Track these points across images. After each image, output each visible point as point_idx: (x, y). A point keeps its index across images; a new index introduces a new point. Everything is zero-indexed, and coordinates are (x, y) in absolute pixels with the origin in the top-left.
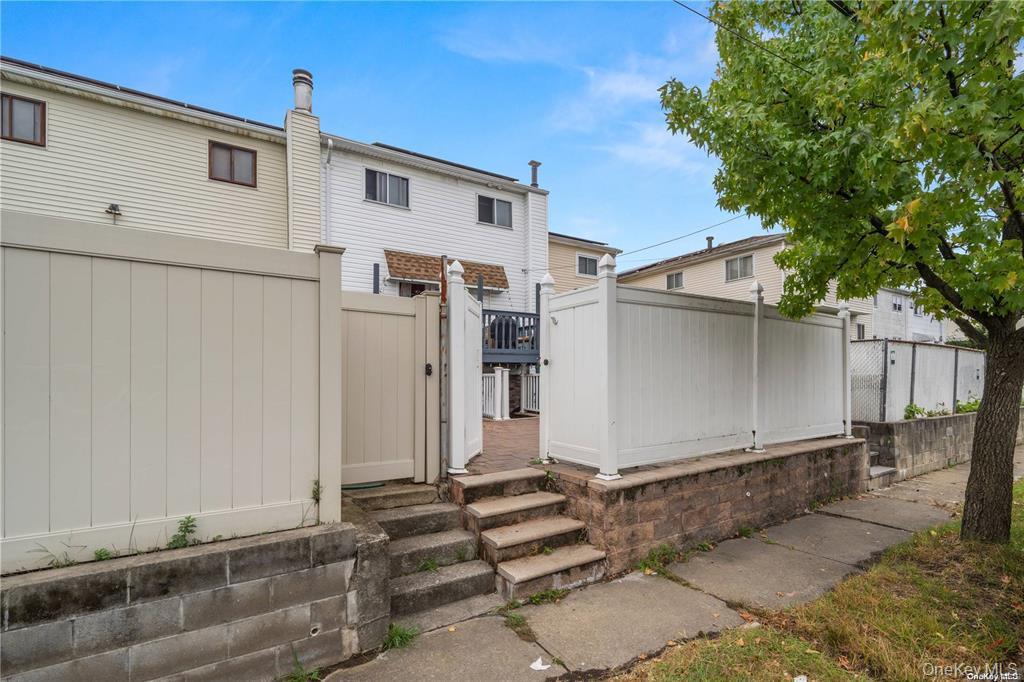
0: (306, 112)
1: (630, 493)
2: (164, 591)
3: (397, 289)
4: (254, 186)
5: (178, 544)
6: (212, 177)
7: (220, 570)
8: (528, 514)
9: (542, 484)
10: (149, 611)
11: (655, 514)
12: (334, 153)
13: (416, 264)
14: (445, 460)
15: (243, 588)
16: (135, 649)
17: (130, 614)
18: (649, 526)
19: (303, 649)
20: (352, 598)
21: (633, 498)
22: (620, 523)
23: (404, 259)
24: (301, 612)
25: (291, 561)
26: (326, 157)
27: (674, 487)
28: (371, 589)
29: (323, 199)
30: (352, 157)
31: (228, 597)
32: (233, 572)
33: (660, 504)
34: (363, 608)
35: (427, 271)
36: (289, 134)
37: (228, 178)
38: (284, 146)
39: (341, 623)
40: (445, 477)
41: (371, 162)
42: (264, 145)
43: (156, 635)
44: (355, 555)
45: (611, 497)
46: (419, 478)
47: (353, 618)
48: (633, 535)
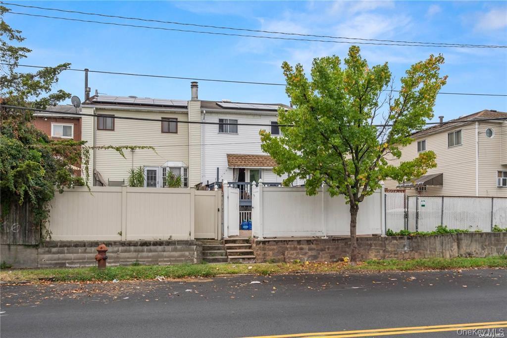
0: (196, 99)
1: (264, 242)
2: (168, 245)
3: (232, 171)
4: (176, 133)
5: (170, 239)
6: (163, 132)
7: (175, 244)
8: (240, 247)
9: (247, 241)
10: (167, 248)
11: (273, 250)
12: (206, 114)
13: (240, 160)
14: (223, 234)
15: (179, 247)
16: (165, 253)
17: (164, 247)
18: (271, 253)
19: (187, 260)
20: (195, 253)
21: (265, 244)
22: (260, 250)
23: (235, 158)
24: (187, 253)
25: (186, 244)
26: (203, 117)
27: (280, 243)
28: (199, 252)
29: (202, 139)
30: (213, 115)
31: (176, 248)
32: (178, 244)
33: (275, 247)
34: (197, 255)
35: (245, 162)
36: (189, 110)
37: (168, 131)
38: (188, 114)
39: (194, 257)
40: (222, 239)
41: (221, 115)
42: (180, 115)
43: (167, 252)
44: (196, 245)
45: (258, 243)
46: (216, 239)
47: (196, 257)
48: (265, 254)
